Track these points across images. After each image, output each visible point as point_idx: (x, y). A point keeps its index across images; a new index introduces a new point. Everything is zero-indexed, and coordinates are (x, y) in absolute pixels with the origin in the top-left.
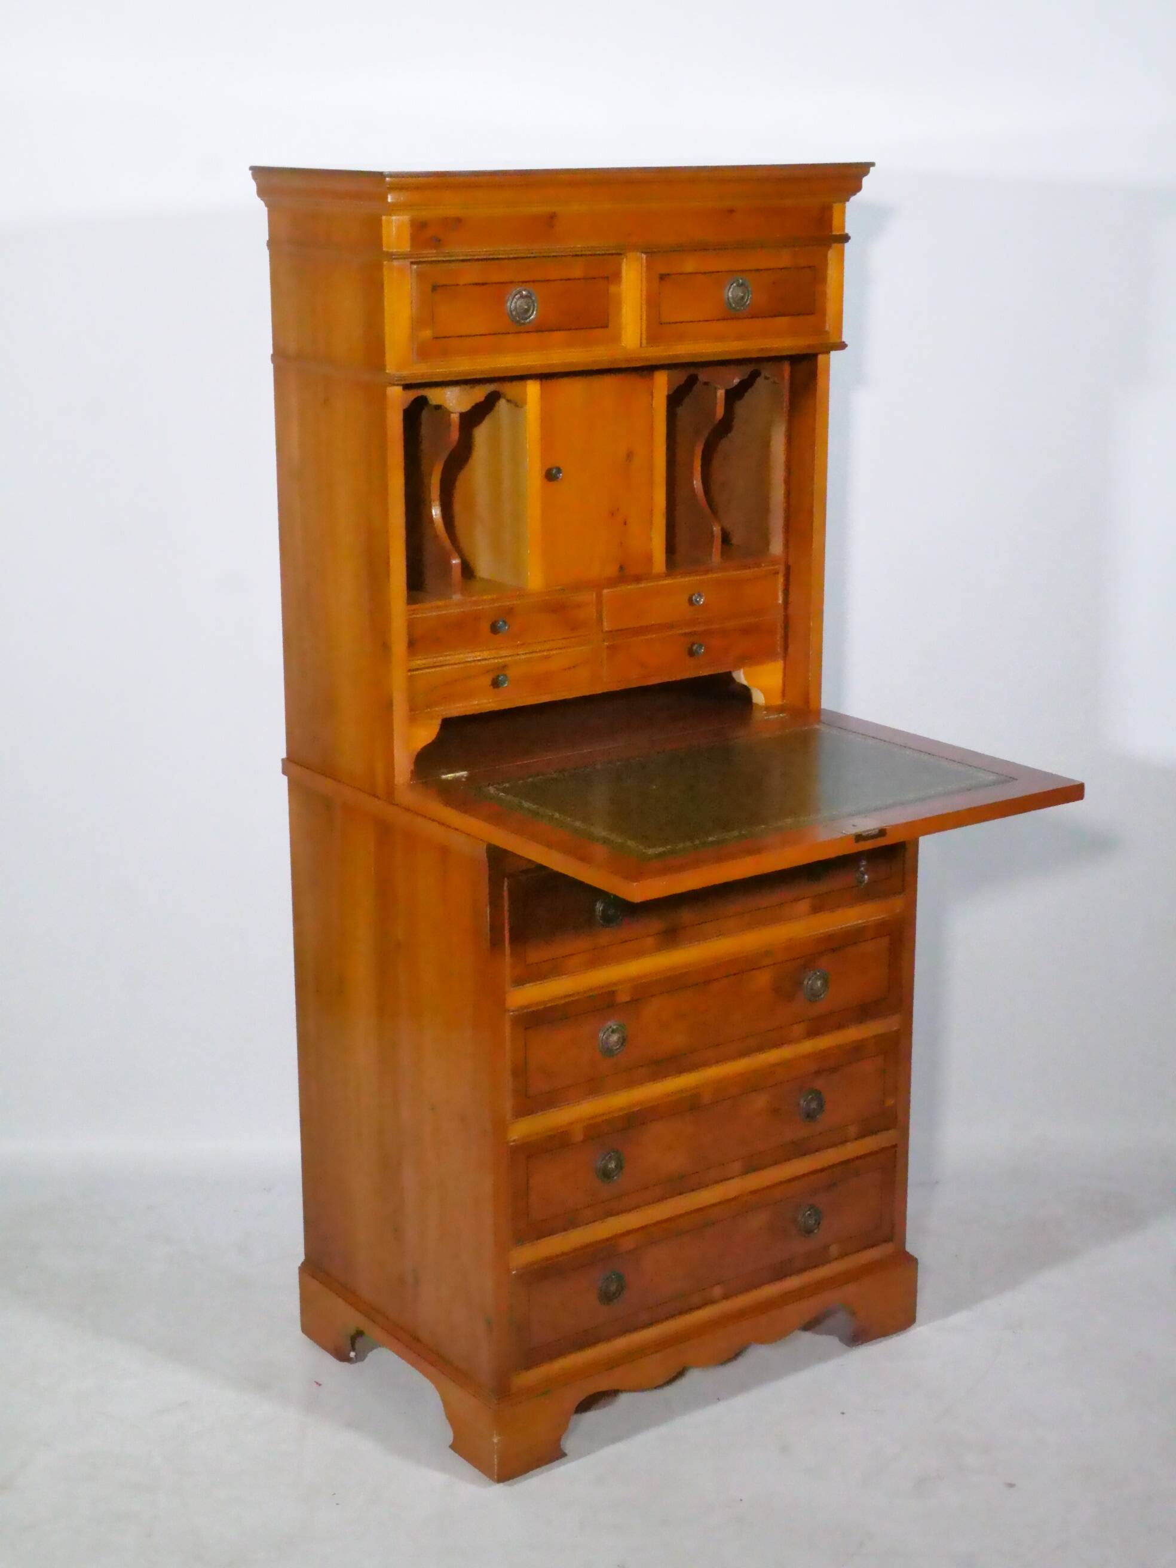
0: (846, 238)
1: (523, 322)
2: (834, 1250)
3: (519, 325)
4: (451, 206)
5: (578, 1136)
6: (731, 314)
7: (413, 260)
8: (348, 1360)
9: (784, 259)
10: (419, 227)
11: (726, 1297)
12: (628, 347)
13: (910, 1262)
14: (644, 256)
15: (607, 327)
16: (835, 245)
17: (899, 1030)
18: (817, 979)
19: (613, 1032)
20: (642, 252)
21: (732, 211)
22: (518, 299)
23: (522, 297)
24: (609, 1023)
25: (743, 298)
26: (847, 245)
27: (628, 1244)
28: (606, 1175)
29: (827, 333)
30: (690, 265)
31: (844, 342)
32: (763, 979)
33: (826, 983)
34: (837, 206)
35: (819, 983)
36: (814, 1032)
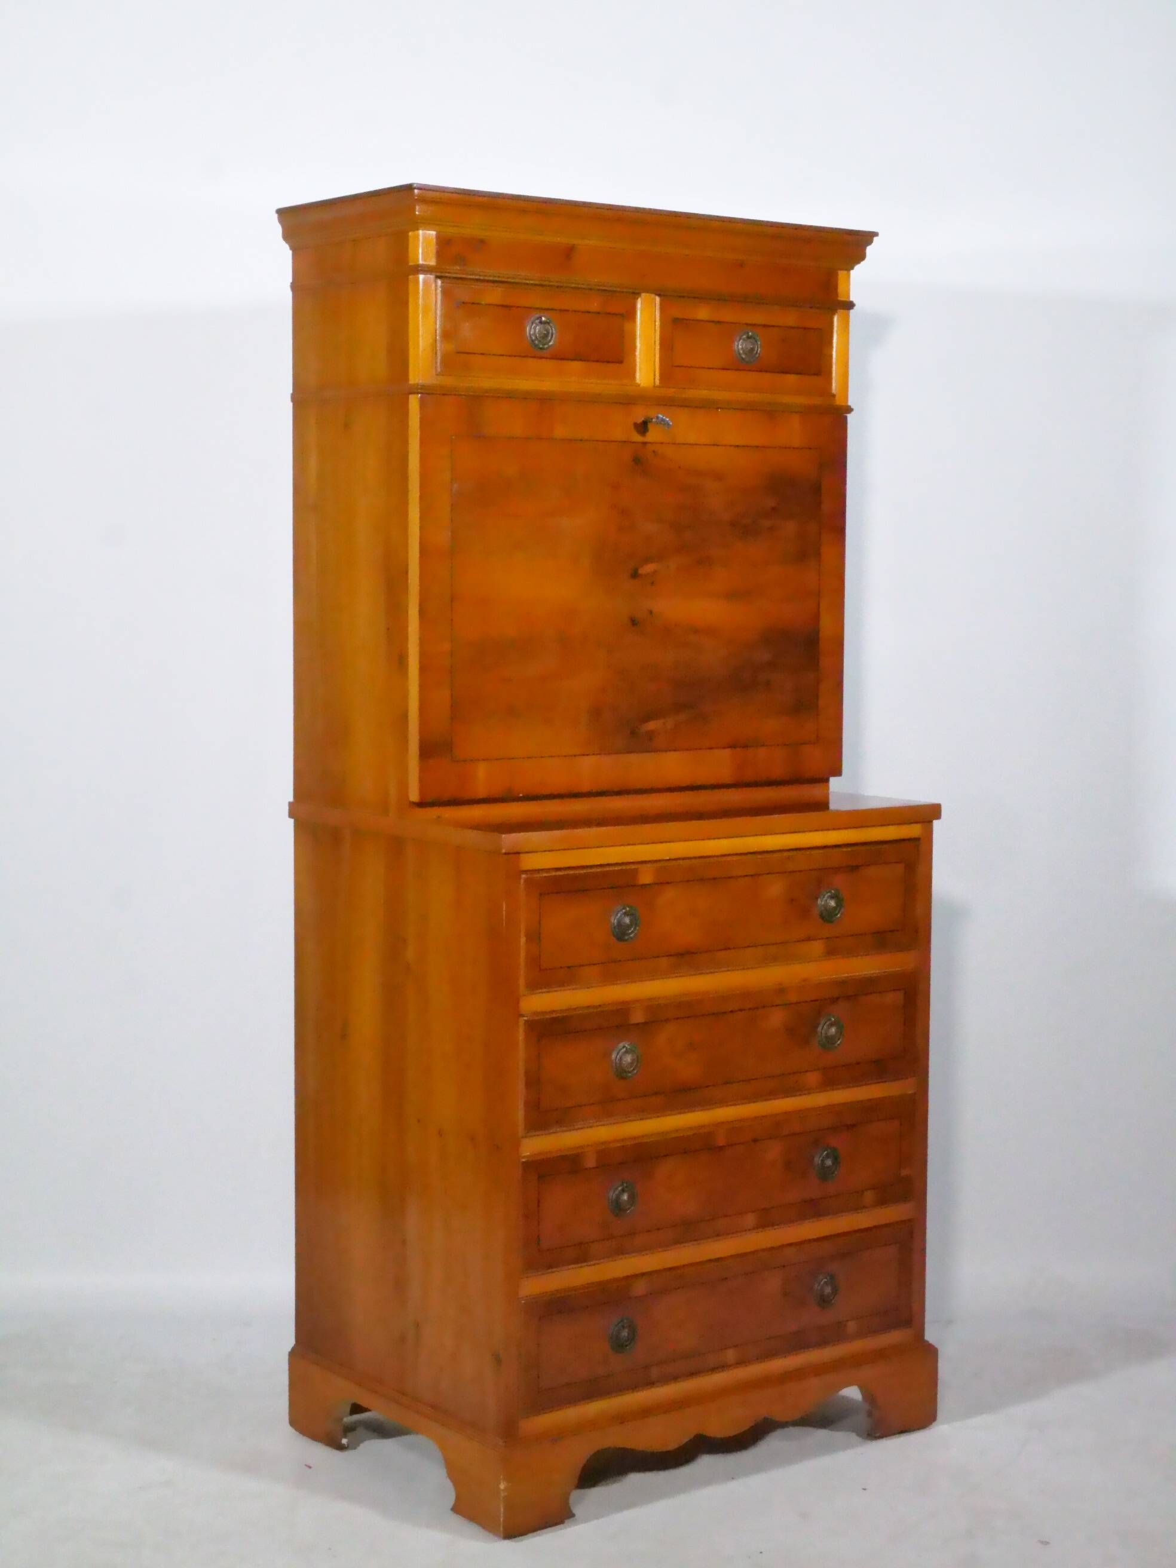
0: (850, 305)
1: (541, 346)
2: (852, 1326)
3: (537, 351)
4: (473, 226)
5: (591, 1162)
6: (740, 365)
7: (438, 274)
8: (341, 1448)
9: (790, 318)
10: (444, 244)
11: (741, 1362)
12: (642, 385)
13: (930, 1353)
14: (658, 299)
15: (621, 362)
16: (841, 311)
17: (915, 1093)
18: (831, 1025)
19: (627, 1052)
20: (656, 295)
21: (741, 265)
22: (537, 325)
23: (541, 322)
24: (621, 1045)
25: (752, 349)
26: (851, 311)
27: (640, 1288)
28: (618, 1208)
29: (834, 396)
30: (703, 313)
31: (850, 406)
32: (776, 1019)
33: (840, 1032)
34: (841, 274)
35: (833, 1030)
36: (830, 1082)
